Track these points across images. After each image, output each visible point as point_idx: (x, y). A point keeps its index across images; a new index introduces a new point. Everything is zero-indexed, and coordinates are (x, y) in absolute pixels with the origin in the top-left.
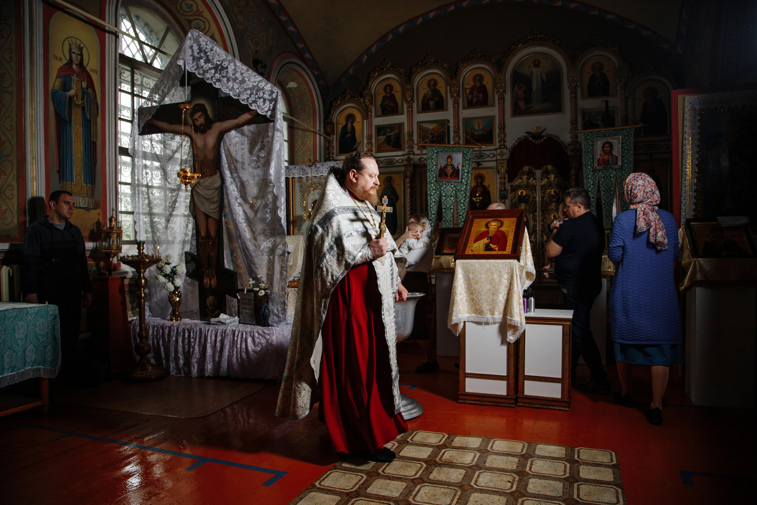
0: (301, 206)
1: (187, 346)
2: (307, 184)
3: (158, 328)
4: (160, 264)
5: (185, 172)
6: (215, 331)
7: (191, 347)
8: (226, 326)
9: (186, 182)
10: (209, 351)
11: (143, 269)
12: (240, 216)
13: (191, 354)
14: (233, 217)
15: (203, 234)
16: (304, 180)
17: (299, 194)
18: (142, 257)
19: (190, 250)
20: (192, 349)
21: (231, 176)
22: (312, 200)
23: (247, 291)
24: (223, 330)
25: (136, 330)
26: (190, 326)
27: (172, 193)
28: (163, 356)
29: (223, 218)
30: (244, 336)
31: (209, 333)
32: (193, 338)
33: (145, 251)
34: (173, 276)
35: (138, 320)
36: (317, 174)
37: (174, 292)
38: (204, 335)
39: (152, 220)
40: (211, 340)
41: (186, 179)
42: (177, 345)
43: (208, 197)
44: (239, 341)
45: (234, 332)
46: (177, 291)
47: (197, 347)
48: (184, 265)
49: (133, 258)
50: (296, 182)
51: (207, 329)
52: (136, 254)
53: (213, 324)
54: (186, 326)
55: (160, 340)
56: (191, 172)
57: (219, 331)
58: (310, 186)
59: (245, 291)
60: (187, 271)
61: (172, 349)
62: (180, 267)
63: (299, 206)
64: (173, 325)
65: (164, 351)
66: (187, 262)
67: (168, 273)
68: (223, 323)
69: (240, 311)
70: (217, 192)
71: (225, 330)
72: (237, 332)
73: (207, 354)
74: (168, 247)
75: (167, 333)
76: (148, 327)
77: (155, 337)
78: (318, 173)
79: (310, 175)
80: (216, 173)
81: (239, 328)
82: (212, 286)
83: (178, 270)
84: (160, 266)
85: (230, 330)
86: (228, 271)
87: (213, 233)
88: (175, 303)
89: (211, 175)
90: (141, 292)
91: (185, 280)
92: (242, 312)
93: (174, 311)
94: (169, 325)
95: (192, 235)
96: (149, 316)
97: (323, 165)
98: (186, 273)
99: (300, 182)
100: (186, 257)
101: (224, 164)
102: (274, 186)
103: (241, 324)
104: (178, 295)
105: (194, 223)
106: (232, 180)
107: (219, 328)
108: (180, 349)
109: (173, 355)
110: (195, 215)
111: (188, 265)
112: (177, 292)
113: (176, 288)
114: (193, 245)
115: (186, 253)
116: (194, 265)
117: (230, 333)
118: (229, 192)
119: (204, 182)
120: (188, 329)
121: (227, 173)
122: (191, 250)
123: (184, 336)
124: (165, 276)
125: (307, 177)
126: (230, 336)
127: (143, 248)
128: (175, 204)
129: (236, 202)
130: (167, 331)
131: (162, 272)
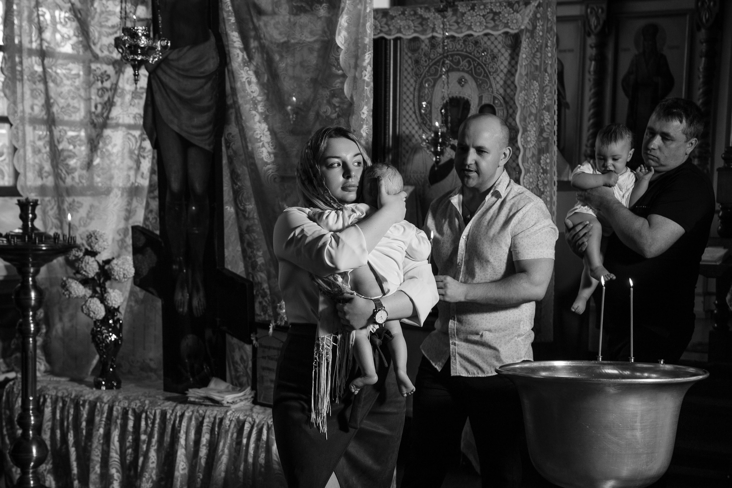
0: (415, 112)
1: (130, 451)
2: (432, 56)
3: (64, 403)
4: (75, 253)
5: (134, 35)
6: (197, 419)
7: (141, 453)
8: (223, 409)
9: (136, 60)
10: (181, 467)
11: (33, 266)
12: (263, 146)
13: (139, 469)
14: (247, 147)
15: (175, 185)
16: (425, 47)
17: (412, 81)
18: (30, 237)
19: (144, 222)
20: (141, 459)
21: (242, 46)
22: (443, 98)
23: (274, 330)
24: (215, 418)
25: (13, 406)
26: (139, 404)
27: (102, 82)
28: (75, 471)
29: (224, 148)
30: (264, 437)
31: (184, 424)
32: (145, 433)
33: (38, 224)
34: (104, 283)
35: (20, 380)
36: (459, 30)
37: (104, 321)
38: (170, 427)
39: (55, 146)
40: (186, 440)
41: (137, 54)
42: (108, 446)
43: (187, 96)
44: (252, 446)
45: (240, 425)
46: (112, 318)
47: (153, 455)
48: (130, 258)
49: (9, 241)
50: (406, 50)
51: (179, 414)
52: (17, 231)
53: (193, 403)
54: (129, 404)
55: (68, 431)
56: (147, 36)
57: (206, 420)
58: (438, 61)
59: (271, 330)
60: (136, 273)
61: (96, 456)
62: (120, 262)
63: (411, 112)
64: (99, 399)
65: (78, 459)
66: (137, 251)
67: (91, 275)
68: (217, 403)
69: (258, 376)
70: (209, 85)
71: (221, 420)
72: (247, 426)
73: (177, 474)
74: (92, 214)
75: (85, 416)
76: (42, 400)
77: (58, 424)
78: (460, 28)
79: (439, 35)
80: (206, 39)
81: (252, 417)
82: (195, 311)
83: (116, 268)
84: (71, 258)
85: (231, 421)
86: (234, 276)
87: (198, 186)
88: (107, 345)
89: (195, 43)
90: (28, 320)
91: (132, 293)
92: (262, 377)
93: (103, 365)
94: (92, 397)
95: (151, 185)
96: (46, 372)
97: (473, 8)
98: (135, 277)
99: (414, 50)
100: (133, 238)
101: (225, 15)
102: (344, 76)
103: (258, 407)
104: (115, 326)
105: (153, 158)
106: (246, 57)
107: (208, 413)
108: (115, 456)
109: (98, 469)
110: (157, 140)
111: (140, 257)
112: (111, 322)
113: (111, 312)
114: (151, 211)
115: (135, 229)
116: (154, 258)
117: (232, 426)
118: (238, 85)
119: (178, 59)
120: (134, 410)
121: (235, 39)
122: (147, 223)
123: (124, 426)
124: (85, 282)
125: (433, 37)
126: (232, 434)
127: (35, 217)
128: (110, 111)
129: (254, 112)
130: (85, 413)
131: (78, 272)
